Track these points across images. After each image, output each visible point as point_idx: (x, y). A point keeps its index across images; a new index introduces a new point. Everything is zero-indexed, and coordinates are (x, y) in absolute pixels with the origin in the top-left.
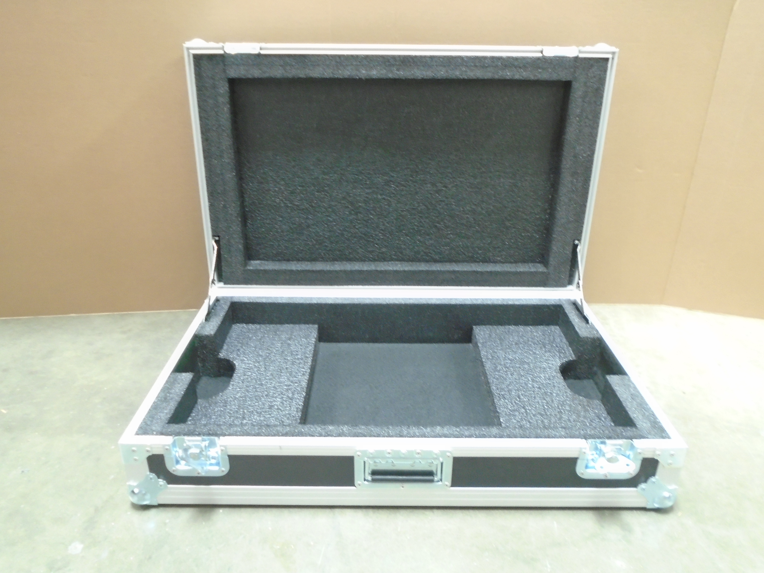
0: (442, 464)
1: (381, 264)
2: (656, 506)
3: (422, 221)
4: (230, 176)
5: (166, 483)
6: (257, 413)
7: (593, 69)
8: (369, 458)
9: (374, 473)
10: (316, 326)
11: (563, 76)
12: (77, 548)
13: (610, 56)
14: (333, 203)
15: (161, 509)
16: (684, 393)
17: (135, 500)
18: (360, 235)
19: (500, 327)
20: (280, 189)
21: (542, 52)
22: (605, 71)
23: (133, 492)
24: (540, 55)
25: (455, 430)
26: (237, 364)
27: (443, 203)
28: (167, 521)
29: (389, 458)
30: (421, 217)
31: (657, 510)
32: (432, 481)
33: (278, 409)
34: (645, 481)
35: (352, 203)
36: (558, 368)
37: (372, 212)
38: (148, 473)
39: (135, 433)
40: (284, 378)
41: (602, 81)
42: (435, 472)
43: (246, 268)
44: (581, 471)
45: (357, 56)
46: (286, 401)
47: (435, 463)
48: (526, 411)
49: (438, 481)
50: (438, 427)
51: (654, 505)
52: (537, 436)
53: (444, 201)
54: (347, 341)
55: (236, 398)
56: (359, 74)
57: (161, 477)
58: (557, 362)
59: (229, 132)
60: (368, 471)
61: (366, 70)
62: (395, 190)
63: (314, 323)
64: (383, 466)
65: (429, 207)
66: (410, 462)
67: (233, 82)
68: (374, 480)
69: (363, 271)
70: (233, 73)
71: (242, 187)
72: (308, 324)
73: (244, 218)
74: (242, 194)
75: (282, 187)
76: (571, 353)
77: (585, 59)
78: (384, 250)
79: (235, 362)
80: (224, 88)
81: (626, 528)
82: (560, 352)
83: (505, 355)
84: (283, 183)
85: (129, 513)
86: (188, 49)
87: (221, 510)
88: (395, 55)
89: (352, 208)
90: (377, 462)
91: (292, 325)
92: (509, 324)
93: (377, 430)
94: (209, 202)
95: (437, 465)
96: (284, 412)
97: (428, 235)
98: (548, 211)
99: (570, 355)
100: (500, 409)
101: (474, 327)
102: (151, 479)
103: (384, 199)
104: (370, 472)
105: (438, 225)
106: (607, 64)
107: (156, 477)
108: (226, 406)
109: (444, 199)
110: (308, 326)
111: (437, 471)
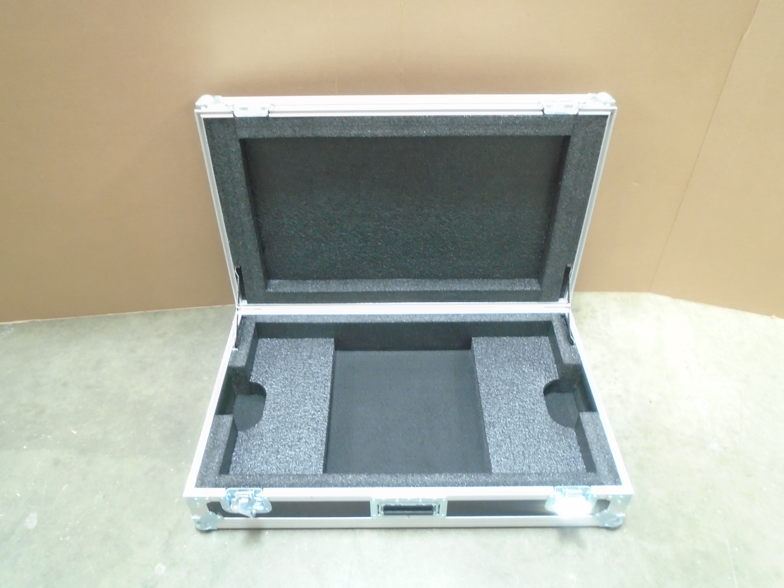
0: (439, 505)
1: (390, 282)
2: (607, 525)
3: (427, 246)
4: (247, 220)
5: (222, 517)
6: (289, 446)
7: (592, 125)
8: (381, 503)
9: (386, 509)
10: (333, 340)
11: (563, 132)
12: (161, 569)
13: (609, 113)
14: (344, 234)
15: (221, 531)
16: (651, 402)
17: (199, 526)
18: (370, 258)
19: (496, 339)
20: (294, 223)
21: (543, 111)
22: (604, 126)
24: (541, 113)
25: (449, 477)
26: (266, 389)
27: (447, 232)
28: (226, 543)
30: (426, 244)
31: (608, 528)
32: (432, 514)
33: (306, 442)
34: (600, 512)
35: (362, 234)
36: (542, 390)
37: (381, 240)
38: (208, 511)
39: (194, 485)
40: (308, 406)
41: (600, 136)
42: (434, 507)
43: (266, 291)
45: (363, 118)
46: (311, 433)
48: (511, 441)
49: (436, 513)
50: (436, 474)
51: (605, 525)
52: (516, 484)
53: (447, 231)
54: (360, 349)
55: (270, 430)
56: (365, 133)
57: (218, 513)
58: (542, 383)
59: (244, 183)
60: (381, 508)
61: (372, 129)
62: (402, 222)
63: (331, 337)
65: (434, 235)
66: (415, 504)
67: (244, 142)
68: (385, 514)
69: (374, 292)
70: (245, 134)
71: (258, 221)
72: (325, 337)
73: (262, 248)
74: (258, 228)
75: (295, 222)
76: (555, 371)
77: (584, 116)
78: (392, 270)
79: (265, 387)
80: (236, 147)
81: (581, 544)
82: (546, 370)
83: (498, 375)
84: (295, 218)
85: (195, 536)
86: (199, 114)
87: (267, 532)
88: (401, 116)
89: (362, 237)
90: (387, 504)
91: (311, 340)
92: (505, 335)
93: (388, 478)
94: (229, 240)
95: (435, 502)
96: (310, 446)
97: (433, 258)
98: (544, 237)
99: (554, 376)
100: (489, 439)
101: (473, 338)
102: (210, 515)
103: (391, 229)
104: (383, 509)
105: (441, 249)
106: (606, 120)
107: (214, 514)
108: (262, 439)
109: (448, 229)
110: (325, 340)
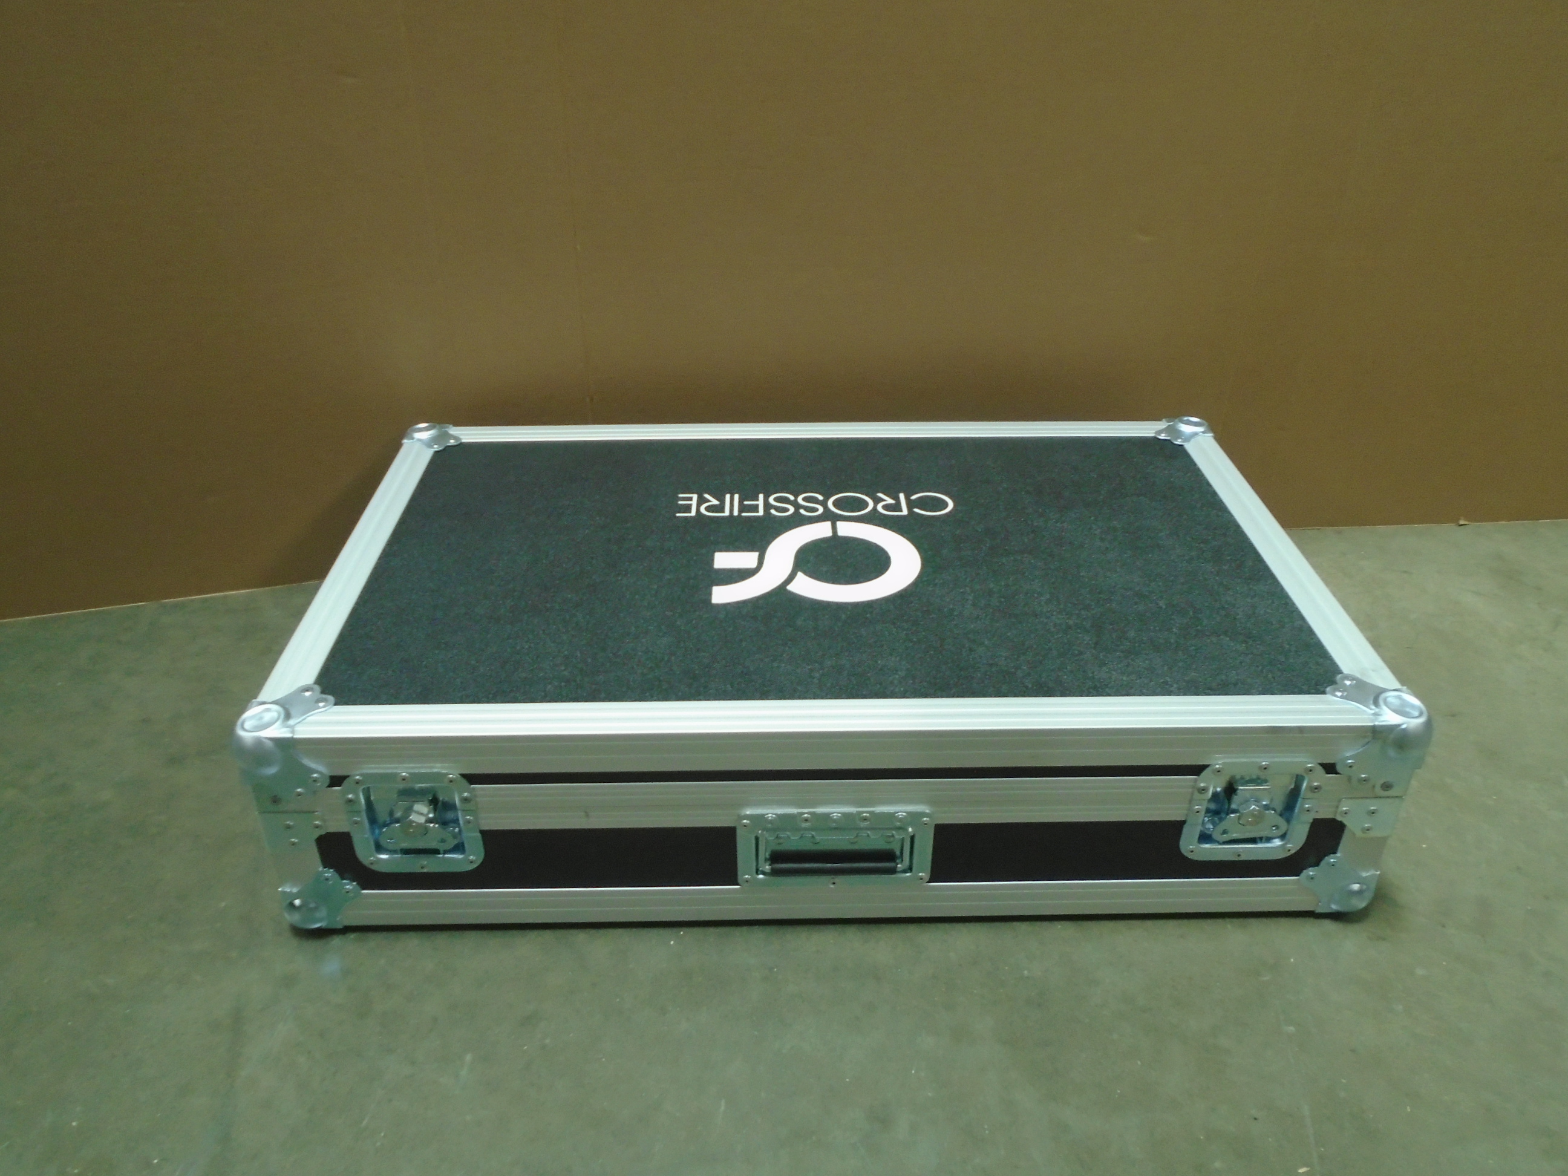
0: (912, 838)
2: (1334, 907)
5: (358, 888)
8: (764, 829)
9: (776, 857)
17: (296, 920)
23: (291, 905)
29: (806, 829)
31: (1337, 917)
32: (893, 871)
34: (1317, 864)
38: (321, 868)
42: (898, 853)
44: (1191, 847)
47: (898, 836)
49: (905, 871)
51: (1330, 907)
57: (347, 875)
60: (764, 854)
64: (793, 842)
66: (851, 836)
68: (775, 873)
90: (781, 838)
95: (903, 840)
102: (327, 879)
104: (768, 856)
107: (337, 876)
111: (902, 853)
